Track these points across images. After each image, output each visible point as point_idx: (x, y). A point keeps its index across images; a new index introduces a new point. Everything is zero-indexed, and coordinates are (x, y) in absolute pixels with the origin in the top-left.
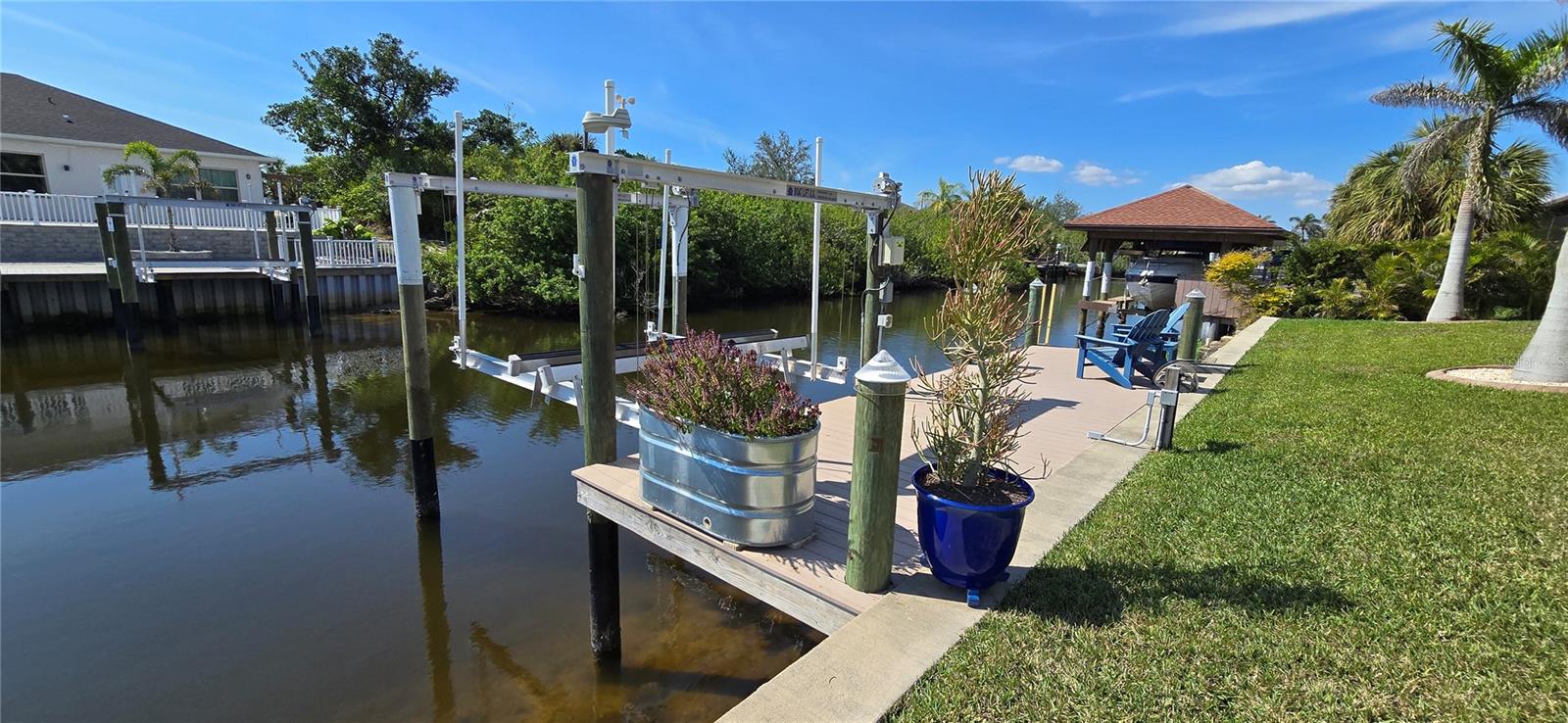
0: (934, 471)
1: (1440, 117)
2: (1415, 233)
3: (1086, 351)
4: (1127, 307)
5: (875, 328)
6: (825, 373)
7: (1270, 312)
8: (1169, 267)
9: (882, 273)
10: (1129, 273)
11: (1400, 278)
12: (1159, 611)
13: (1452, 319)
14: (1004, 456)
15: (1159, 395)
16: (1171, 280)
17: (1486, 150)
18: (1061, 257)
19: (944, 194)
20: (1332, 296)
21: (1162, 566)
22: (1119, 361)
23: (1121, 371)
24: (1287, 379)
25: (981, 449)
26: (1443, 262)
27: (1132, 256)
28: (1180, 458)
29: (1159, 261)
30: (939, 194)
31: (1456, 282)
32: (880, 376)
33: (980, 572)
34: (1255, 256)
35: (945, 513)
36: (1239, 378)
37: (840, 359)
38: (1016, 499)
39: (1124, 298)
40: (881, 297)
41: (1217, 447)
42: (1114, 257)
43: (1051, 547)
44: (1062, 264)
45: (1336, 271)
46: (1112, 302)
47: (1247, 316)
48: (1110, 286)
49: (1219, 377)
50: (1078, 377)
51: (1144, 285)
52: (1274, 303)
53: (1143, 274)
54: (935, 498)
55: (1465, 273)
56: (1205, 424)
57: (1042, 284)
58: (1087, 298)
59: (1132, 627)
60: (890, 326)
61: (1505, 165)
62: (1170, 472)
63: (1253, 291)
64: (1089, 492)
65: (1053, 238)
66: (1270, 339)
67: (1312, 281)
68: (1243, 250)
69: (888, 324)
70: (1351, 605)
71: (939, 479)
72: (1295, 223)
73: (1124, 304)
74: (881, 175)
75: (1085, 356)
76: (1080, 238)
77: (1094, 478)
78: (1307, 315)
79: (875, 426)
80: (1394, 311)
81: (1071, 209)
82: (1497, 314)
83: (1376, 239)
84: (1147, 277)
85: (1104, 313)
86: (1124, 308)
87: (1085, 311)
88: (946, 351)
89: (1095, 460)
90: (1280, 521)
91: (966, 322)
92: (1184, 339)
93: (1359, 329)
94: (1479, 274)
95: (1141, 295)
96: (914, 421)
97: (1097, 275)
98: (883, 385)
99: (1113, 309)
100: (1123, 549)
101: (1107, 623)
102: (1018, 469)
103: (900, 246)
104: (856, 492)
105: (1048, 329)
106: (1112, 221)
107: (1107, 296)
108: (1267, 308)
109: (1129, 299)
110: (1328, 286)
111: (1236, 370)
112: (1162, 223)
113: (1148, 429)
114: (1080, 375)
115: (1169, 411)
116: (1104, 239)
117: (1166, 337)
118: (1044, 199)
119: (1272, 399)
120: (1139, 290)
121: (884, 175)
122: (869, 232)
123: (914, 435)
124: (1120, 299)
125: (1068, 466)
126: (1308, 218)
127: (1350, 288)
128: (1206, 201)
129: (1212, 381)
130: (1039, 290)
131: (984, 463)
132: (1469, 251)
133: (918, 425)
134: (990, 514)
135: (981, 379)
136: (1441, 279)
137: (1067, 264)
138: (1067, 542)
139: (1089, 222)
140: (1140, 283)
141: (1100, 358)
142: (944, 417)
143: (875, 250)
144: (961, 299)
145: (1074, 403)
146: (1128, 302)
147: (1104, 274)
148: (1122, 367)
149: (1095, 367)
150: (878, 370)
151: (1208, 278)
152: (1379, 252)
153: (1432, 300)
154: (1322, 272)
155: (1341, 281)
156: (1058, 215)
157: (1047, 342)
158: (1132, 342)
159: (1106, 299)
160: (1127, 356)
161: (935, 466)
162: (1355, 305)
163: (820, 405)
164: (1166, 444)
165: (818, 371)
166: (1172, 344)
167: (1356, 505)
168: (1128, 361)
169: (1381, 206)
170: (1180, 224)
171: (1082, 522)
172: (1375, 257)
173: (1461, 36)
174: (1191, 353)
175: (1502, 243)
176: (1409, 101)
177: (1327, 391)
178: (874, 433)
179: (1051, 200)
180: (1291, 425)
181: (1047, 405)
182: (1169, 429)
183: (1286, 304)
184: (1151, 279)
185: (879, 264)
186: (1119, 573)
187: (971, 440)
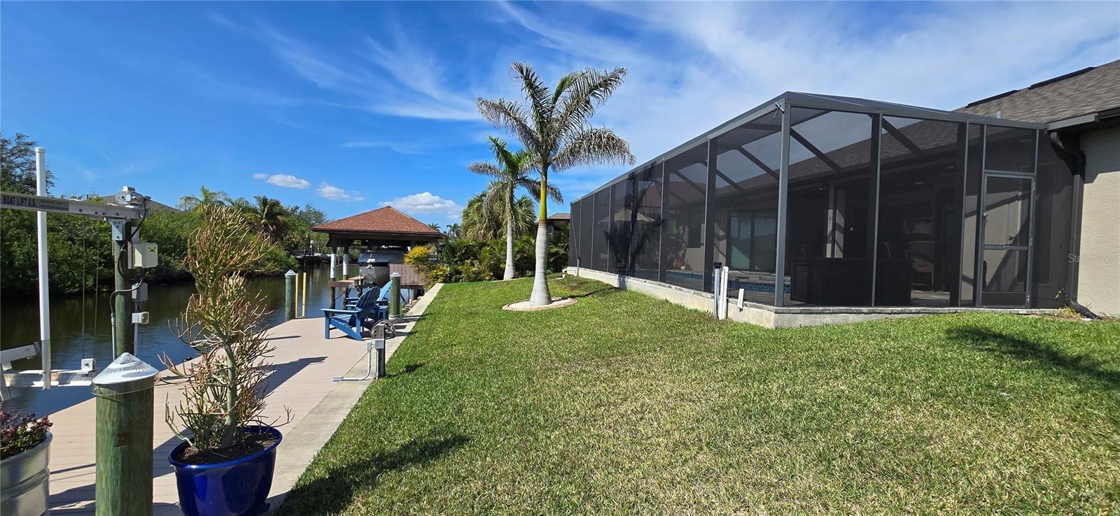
0: (191, 444)
1: (497, 181)
2: (495, 236)
3: (330, 319)
4: (362, 283)
5: (129, 326)
6: (64, 379)
7: (440, 280)
8: (384, 257)
9: (131, 276)
10: (360, 260)
11: (491, 258)
12: (375, 485)
13: (513, 278)
14: (254, 415)
15: (374, 343)
16: (386, 265)
17: (512, 198)
18: (314, 250)
19: (207, 201)
20: (466, 270)
21: (377, 455)
22: (352, 323)
23: (354, 329)
24: (446, 319)
25: (233, 415)
26: (506, 251)
27: (362, 249)
28: (390, 381)
29: (378, 252)
30: (202, 199)
31: (511, 260)
32: (123, 376)
33: (242, 513)
34: (428, 249)
35: (205, 476)
36: (424, 323)
37: (84, 361)
38: (267, 444)
39: (359, 278)
40: (134, 296)
41: (411, 369)
42: (350, 250)
43: (304, 470)
44: (316, 255)
45: (466, 256)
46: (351, 280)
47: (429, 283)
48: (349, 270)
49: (413, 324)
50: (326, 338)
51: (370, 268)
52: (441, 275)
53: (369, 261)
54: (194, 467)
55: (514, 256)
56: (405, 355)
57: (295, 274)
58: (334, 279)
59: (359, 504)
60: (147, 322)
61: (521, 205)
62: (385, 392)
63: (431, 268)
64: (332, 421)
65: (307, 236)
66: (440, 297)
67: (456, 262)
68: (422, 245)
69: (144, 320)
70: (468, 440)
71: (197, 450)
72: (449, 228)
73: (360, 282)
74: (126, 189)
75: (330, 323)
76: (325, 238)
77: (335, 410)
78: (457, 281)
79: (121, 422)
80: (492, 276)
81: (319, 216)
82: (527, 275)
83: (481, 240)
84: (371, 263)
85: (347, 289)
86: (360, 284)
87: (333, 289)
88: (193, 344)
89: (337, 396)
90: (439, 404)
91: (211, 319)
92: (392, 303)
93: (478, 286)
94: (519, 256)
95: (370, 275)
96: (167, 407)
97: (339, 262)
98: (126, 385)
99: (353, 286)
100: (353, 453)
101: (342, 508)
102: (268, 422)
103: (152, 251)
104: (102, 489)
105: (304, 306)
106: (344, 227)
107: (347, 277)
108: (438, 279)
109: (362, 278)
110: (463, 264)
111: (423, 317)
112: (377, 229)
113: (370, 367)
114: (328, 336)
115: (381, 353)
116: (342, 239)
117: (381, 303)
118: (297, 208)
119: (439, 333)
120: (368, 271)
121: (129, 189)
122: (114, 238)
123: (168, 419)
124: (356, 278)
125: (318, 406)
126: (455, 225)
127: (473, 265)
128: (400, 217)
129: (410, 327)
130: (293, 278)
131: (239, 425)
132: (514, 245)
133: (172, 409)
134: (246, 464)
135: (229, 361)
136: (506, 259)
137: (320, 254)
138: (316, 463)
139: (329, 227)
140: (368, 267)
141: (340, 323)
142: (198, 397)
143: (123, 256)
144: (204, 302)
145: (323, 358)
146: (362, 280)
147: (344, 262)
148: (355, 326)
149: (337, 329)
150: (120, 371)
151: (406, 262)
152: (483, 245)
153: (504, 269)
154: (460, 257)
155: (469, 261)
156: (310, 219)
157: (303, 315)
158: (359, 310)
159: (347, 279)
160: (357, 320)
161: (192, 441)
162: (476, 274)
163: (50, 417)
164: (382, 373)
165: (53, 378)
166: (385, 307)
167: (472, 386)
168: (358, 322)
169: (480, 222)
170: (387, 230)
171: (327, 444)
172: (480, 248)
173: (497, 145)
174: (397, 312)
175: (524, 241)
176: (483, 172)
177: (463, 324)
178: (120, 427)
179: (303, 208)
180: (447, 346)
181: (303, 363)
182: (382, 364)
183: (447, 275)
184: (373, 264)
185: (130, 267)
186: (351, 470)
187: (225, 409)
